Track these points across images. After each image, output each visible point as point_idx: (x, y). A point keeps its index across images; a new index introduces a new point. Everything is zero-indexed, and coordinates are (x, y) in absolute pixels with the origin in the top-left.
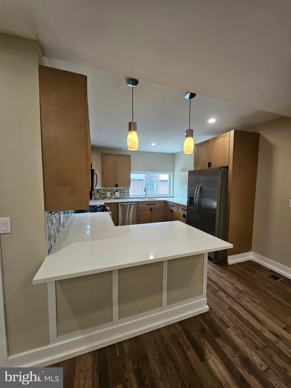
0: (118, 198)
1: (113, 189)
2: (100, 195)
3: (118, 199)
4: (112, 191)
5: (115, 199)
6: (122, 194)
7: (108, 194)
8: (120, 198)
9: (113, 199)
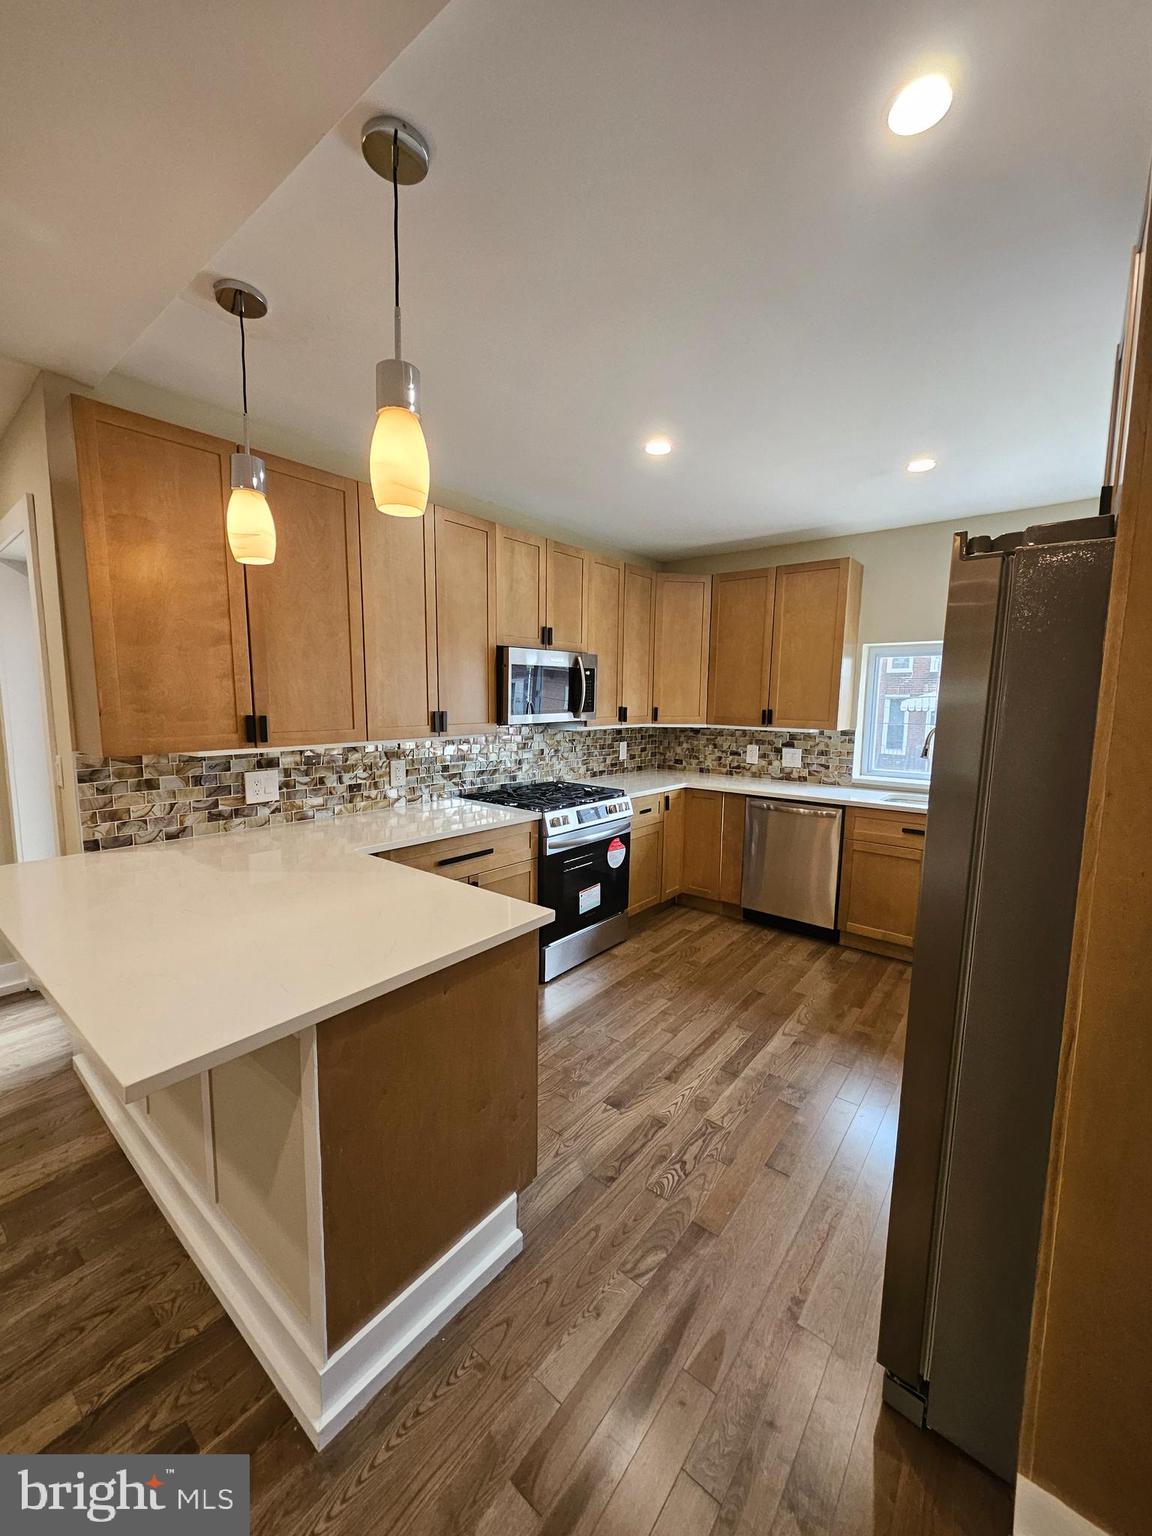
0: (795, 775)
1: (776, 733)
2: (719, 754)
3: (794, 780)
4: (769, 744)
5: (779, 779)
6: (812, 759)
7: (752, 755)
8: (802, 779)
9: (773, 778)
